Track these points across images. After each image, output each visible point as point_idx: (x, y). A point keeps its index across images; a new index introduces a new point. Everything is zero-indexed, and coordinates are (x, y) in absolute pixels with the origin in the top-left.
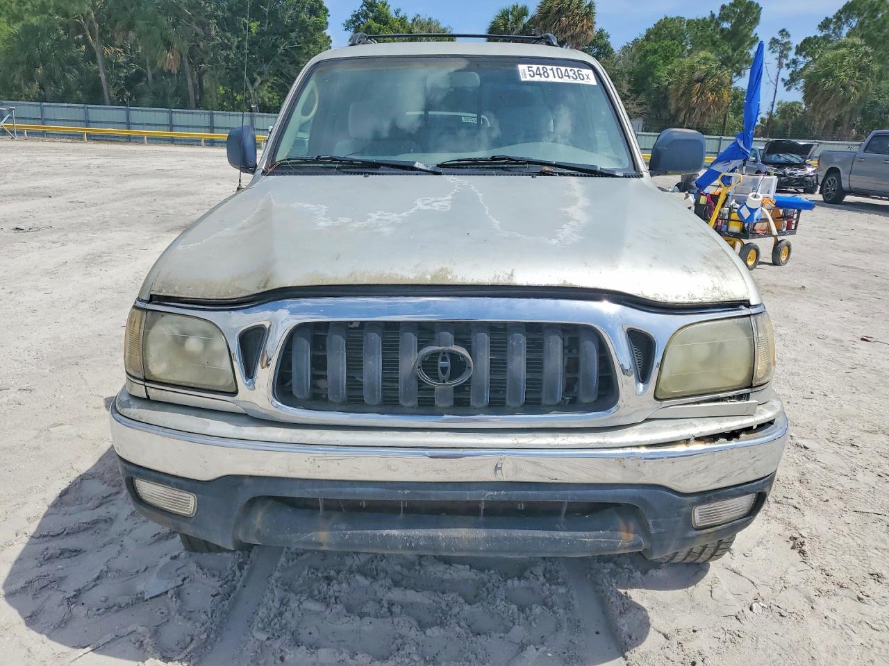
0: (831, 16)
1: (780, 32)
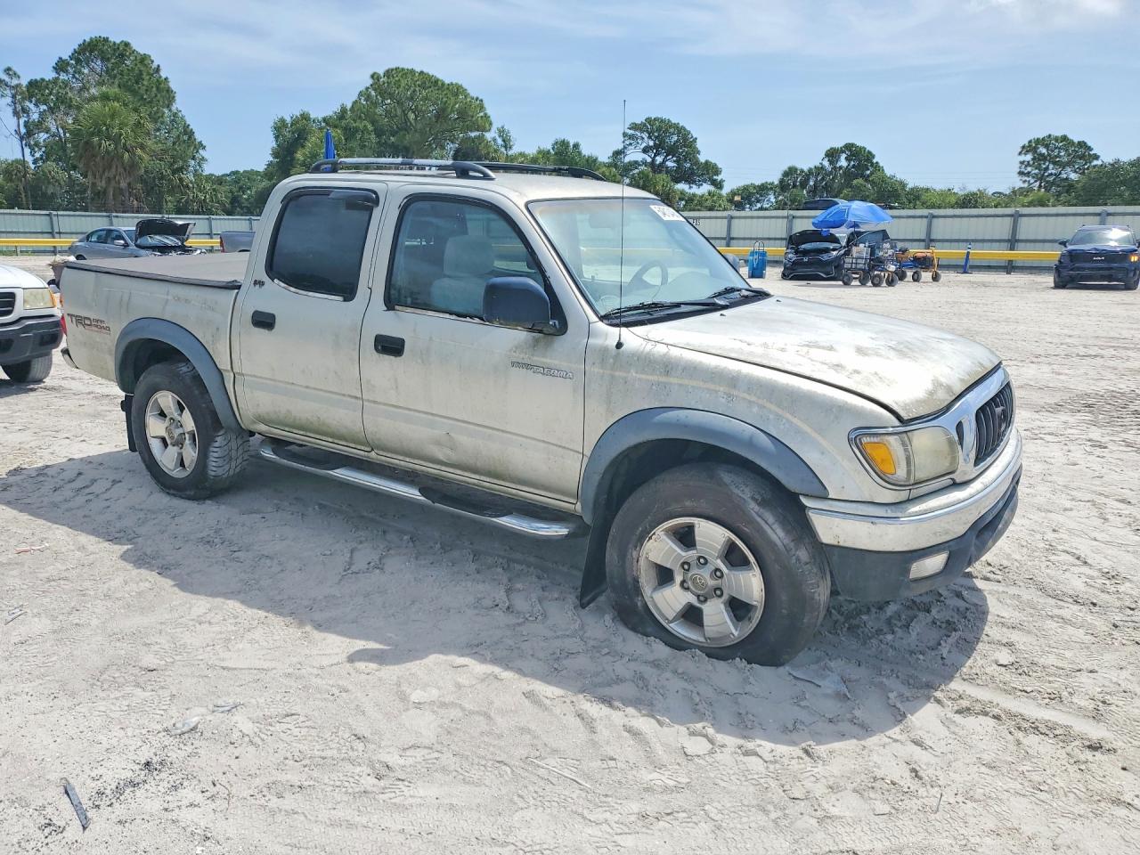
0: (65, 57)
1: (5, 71)
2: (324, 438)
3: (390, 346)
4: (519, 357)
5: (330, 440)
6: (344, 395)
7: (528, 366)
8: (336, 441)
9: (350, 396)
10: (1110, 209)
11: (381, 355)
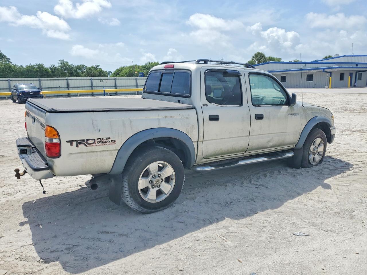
2: (228, 155)
3: (259, 117)
4: (289, 112)
5: (231, 154)
6: (243, 136)
7: (291, 114)
8: (233, 154)
9: (245, 136)
10: (11, 79)
11: (257, 120)
